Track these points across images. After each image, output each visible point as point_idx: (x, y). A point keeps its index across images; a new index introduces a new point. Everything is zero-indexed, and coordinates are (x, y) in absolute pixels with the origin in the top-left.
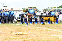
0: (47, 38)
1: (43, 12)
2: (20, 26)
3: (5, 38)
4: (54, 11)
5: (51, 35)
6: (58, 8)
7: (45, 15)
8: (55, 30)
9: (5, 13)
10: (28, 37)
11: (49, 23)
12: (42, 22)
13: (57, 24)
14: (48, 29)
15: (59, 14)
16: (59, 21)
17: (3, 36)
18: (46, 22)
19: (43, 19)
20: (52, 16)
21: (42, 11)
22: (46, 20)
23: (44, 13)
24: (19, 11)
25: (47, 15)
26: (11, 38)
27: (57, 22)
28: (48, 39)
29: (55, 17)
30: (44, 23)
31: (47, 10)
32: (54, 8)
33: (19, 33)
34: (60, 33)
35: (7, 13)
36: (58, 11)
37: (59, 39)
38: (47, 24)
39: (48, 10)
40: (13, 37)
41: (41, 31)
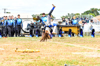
0: (67, 56)
1: (61, 21)
2: (29, 40)
3: (7, 57)
4: (77, 19)
5: (73, 53)
6: (82, 14)
7: (64, 24)
8: (78, 46)
9: (9, 22)
10: (40, 56)
11: (69, 36)
12: (59, 34)
13: (81, 36)
14: (69, 44)
15: (84, 23)
16: (84, 33)
17: (5, 55)
18: (65, 34)
19: (61, 30)
20: (73, 25)
21: (61, 18)
22: (66, 32)
23: (63, 21)
24: (27, 19)
25: (67, 24)
26: (15, 58)
27: (82, 34)
28: (68, 58)
29: (79, 27)
30: (62, 36)
31: (66, 17)
32: (77, 14)
33: (27, 50)
34: (85, 50)
35: (12, 21)
36: (82, 19)
37: (84, 58)
38: (67, 37)
39: (69, 17)
40: (19, 56)
41: (59, 47)
